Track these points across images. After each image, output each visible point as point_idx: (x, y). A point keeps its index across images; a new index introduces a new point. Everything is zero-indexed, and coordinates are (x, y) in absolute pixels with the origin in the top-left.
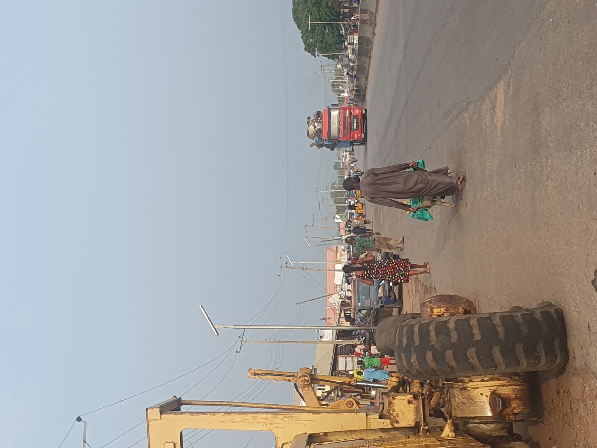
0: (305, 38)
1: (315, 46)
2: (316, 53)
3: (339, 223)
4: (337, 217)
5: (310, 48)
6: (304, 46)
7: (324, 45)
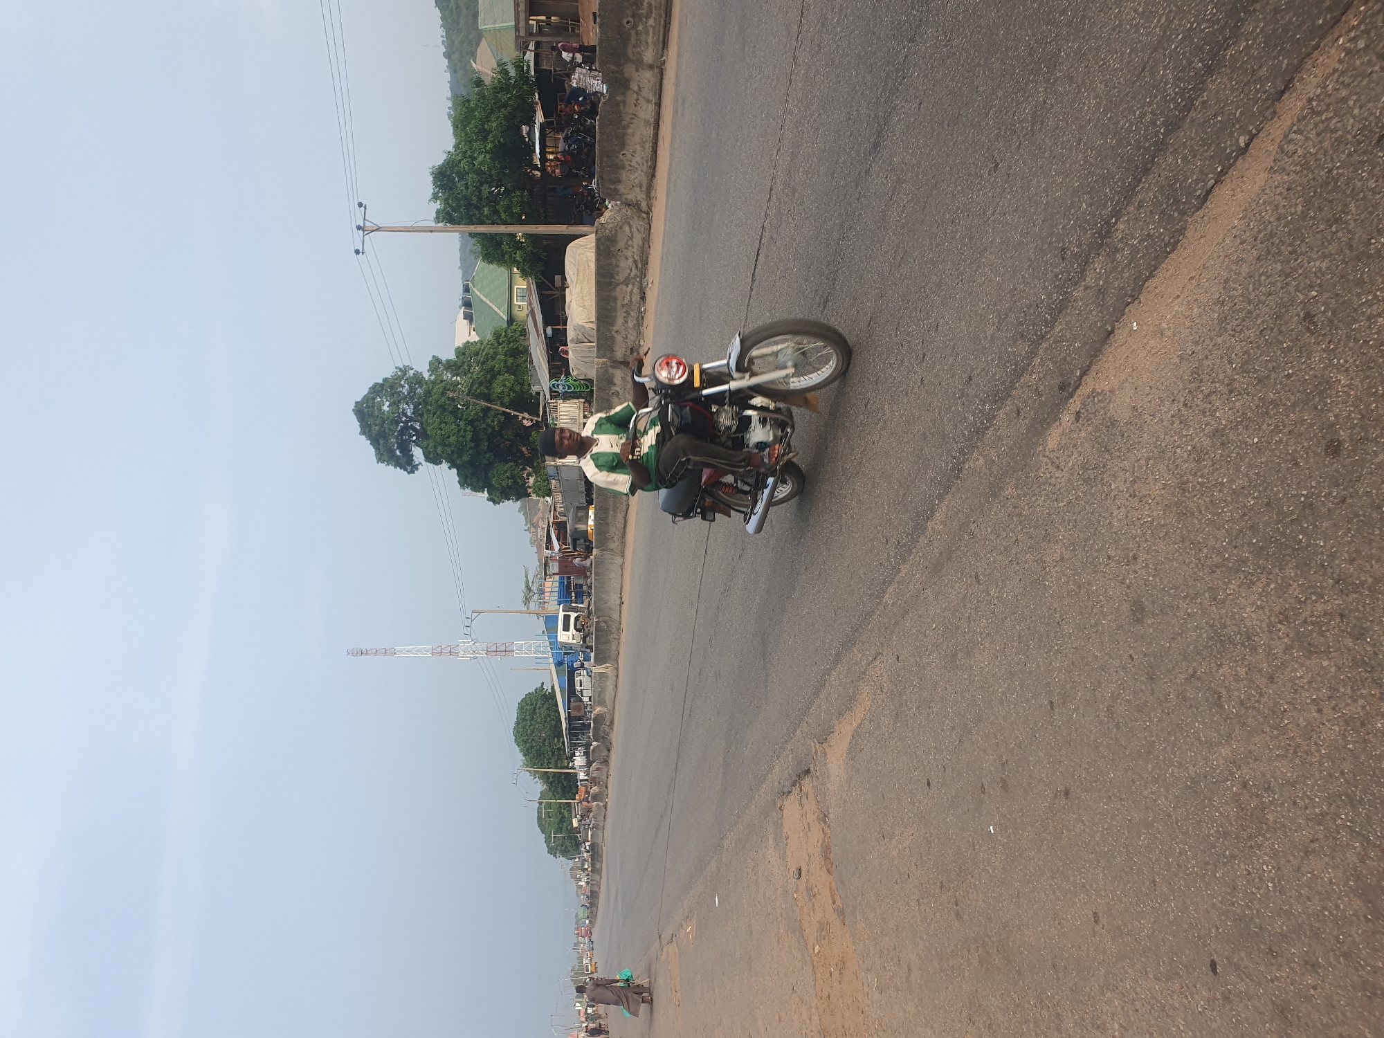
0: (548, 841)
1: (556, 849)
2: (558, 855)
3: (579, 1010)
4: (578, 1004)
5: (552, 851)
6: (547, 849)
7: (563, 848)
